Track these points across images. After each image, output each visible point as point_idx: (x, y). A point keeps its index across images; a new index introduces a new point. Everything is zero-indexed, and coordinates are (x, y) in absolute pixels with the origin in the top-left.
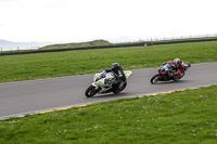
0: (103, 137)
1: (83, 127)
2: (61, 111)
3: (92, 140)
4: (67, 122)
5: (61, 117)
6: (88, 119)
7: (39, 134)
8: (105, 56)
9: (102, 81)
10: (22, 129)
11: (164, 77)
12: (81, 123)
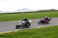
0: (54, 35)
1: (48, 32)
2: (42, 28)
3: (51, 35)
4: (44, 31)
5: (42, 29)
6: (50, 30)
7: (37, 34)
8: (54, 13)
9: (21, 23)
10: (32, 32)
11: (42, 22)
12: (48, 31)
